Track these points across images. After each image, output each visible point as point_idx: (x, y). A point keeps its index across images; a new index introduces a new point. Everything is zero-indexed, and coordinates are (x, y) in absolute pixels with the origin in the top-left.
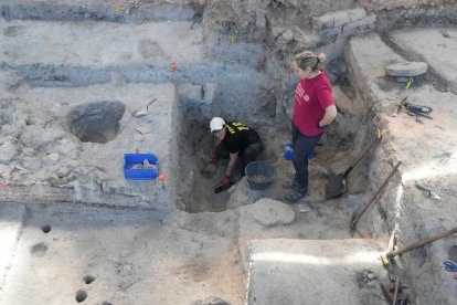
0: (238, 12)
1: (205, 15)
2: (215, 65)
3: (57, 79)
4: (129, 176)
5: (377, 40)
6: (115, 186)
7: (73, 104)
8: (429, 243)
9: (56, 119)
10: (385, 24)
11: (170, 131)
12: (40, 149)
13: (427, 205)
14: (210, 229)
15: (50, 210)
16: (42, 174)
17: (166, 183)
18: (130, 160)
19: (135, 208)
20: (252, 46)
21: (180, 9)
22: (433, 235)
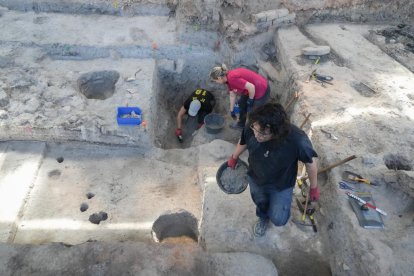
0: (200, 9)
1: (177, 12)
2: (184, 46)
3: (71, 54)
4: (120, 122)
5: (297, 31)
6: (110, 129)
7: (82, 72)
8: (330, 170)
9: (70, 82)
10: (302, 20)
11: (151, 91)
12: (57, 103)
13: (328, 144)
14: (178, 161)
15: (63, 146)
16: (58, 121)
17: (147, 128)
18: (121, 112)
19: (125, 145)
20: (210, 34)
21: (160, 8)
22: (332, 164)
